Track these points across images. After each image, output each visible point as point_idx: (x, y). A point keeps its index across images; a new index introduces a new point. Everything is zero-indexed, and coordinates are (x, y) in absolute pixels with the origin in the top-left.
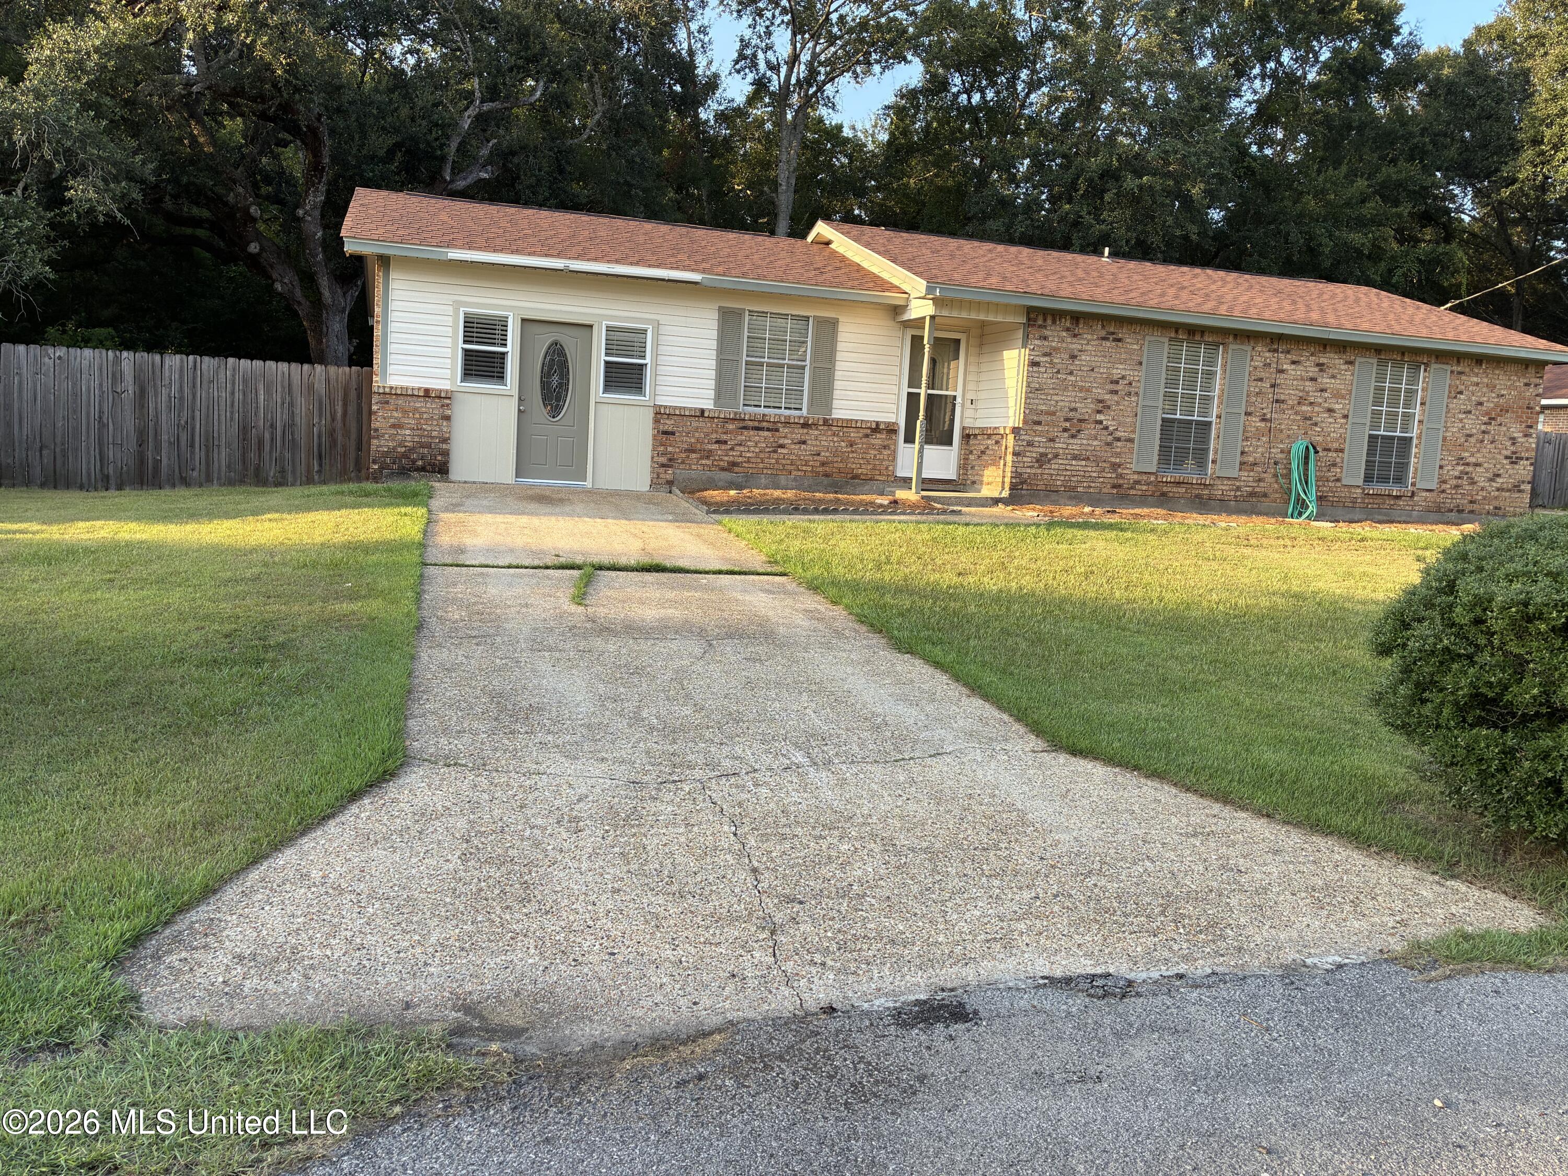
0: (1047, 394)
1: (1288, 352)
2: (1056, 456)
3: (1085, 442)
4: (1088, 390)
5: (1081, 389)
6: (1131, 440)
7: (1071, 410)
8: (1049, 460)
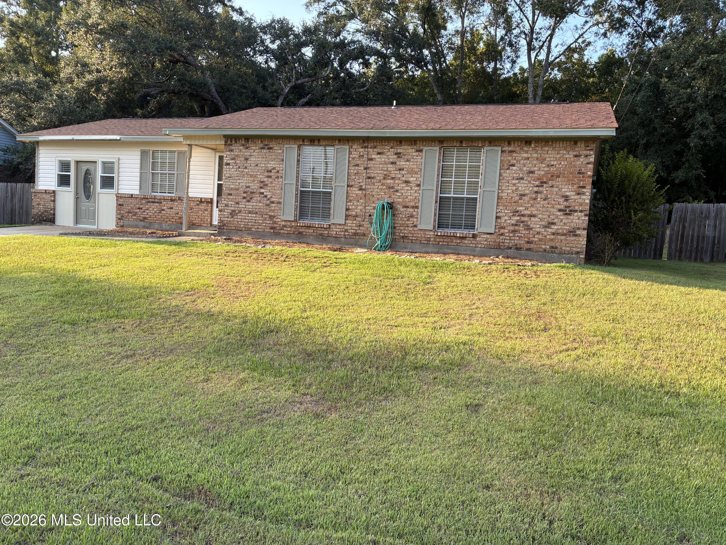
0: (234, 180)
1: (375, 147)
2: (240, 212)
3: (255, 204)
4: (255, 176)
5: (251, 176)
6: (279, 203)
7: (247, 187)
8: (237, 214)
